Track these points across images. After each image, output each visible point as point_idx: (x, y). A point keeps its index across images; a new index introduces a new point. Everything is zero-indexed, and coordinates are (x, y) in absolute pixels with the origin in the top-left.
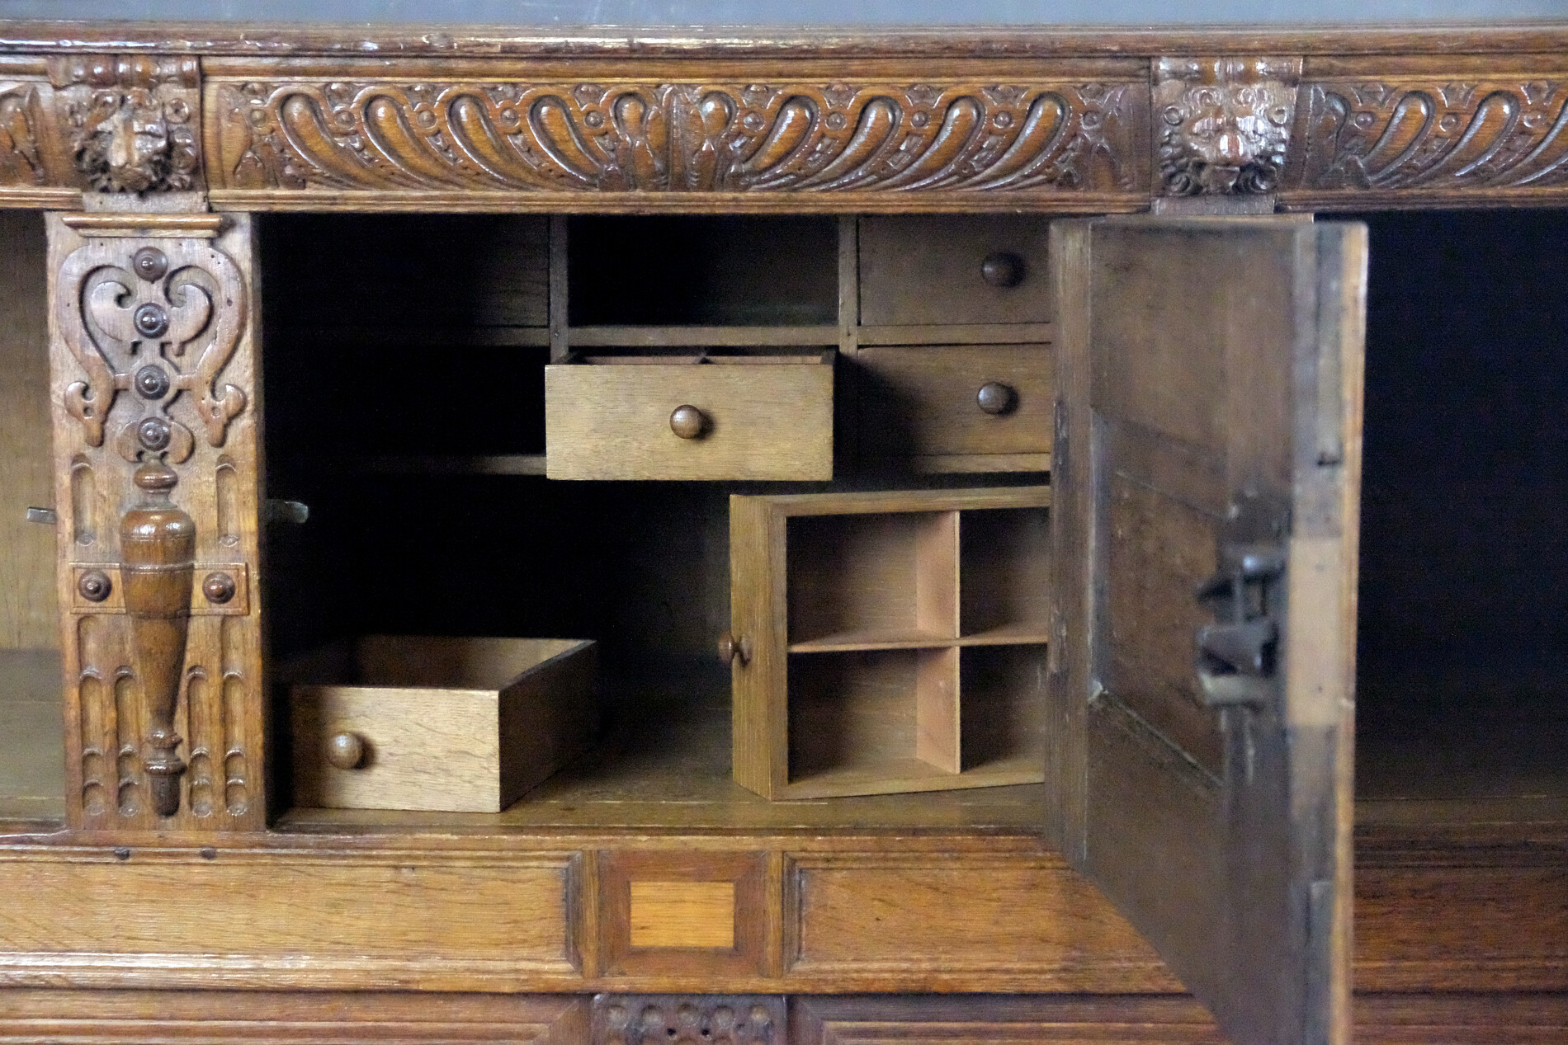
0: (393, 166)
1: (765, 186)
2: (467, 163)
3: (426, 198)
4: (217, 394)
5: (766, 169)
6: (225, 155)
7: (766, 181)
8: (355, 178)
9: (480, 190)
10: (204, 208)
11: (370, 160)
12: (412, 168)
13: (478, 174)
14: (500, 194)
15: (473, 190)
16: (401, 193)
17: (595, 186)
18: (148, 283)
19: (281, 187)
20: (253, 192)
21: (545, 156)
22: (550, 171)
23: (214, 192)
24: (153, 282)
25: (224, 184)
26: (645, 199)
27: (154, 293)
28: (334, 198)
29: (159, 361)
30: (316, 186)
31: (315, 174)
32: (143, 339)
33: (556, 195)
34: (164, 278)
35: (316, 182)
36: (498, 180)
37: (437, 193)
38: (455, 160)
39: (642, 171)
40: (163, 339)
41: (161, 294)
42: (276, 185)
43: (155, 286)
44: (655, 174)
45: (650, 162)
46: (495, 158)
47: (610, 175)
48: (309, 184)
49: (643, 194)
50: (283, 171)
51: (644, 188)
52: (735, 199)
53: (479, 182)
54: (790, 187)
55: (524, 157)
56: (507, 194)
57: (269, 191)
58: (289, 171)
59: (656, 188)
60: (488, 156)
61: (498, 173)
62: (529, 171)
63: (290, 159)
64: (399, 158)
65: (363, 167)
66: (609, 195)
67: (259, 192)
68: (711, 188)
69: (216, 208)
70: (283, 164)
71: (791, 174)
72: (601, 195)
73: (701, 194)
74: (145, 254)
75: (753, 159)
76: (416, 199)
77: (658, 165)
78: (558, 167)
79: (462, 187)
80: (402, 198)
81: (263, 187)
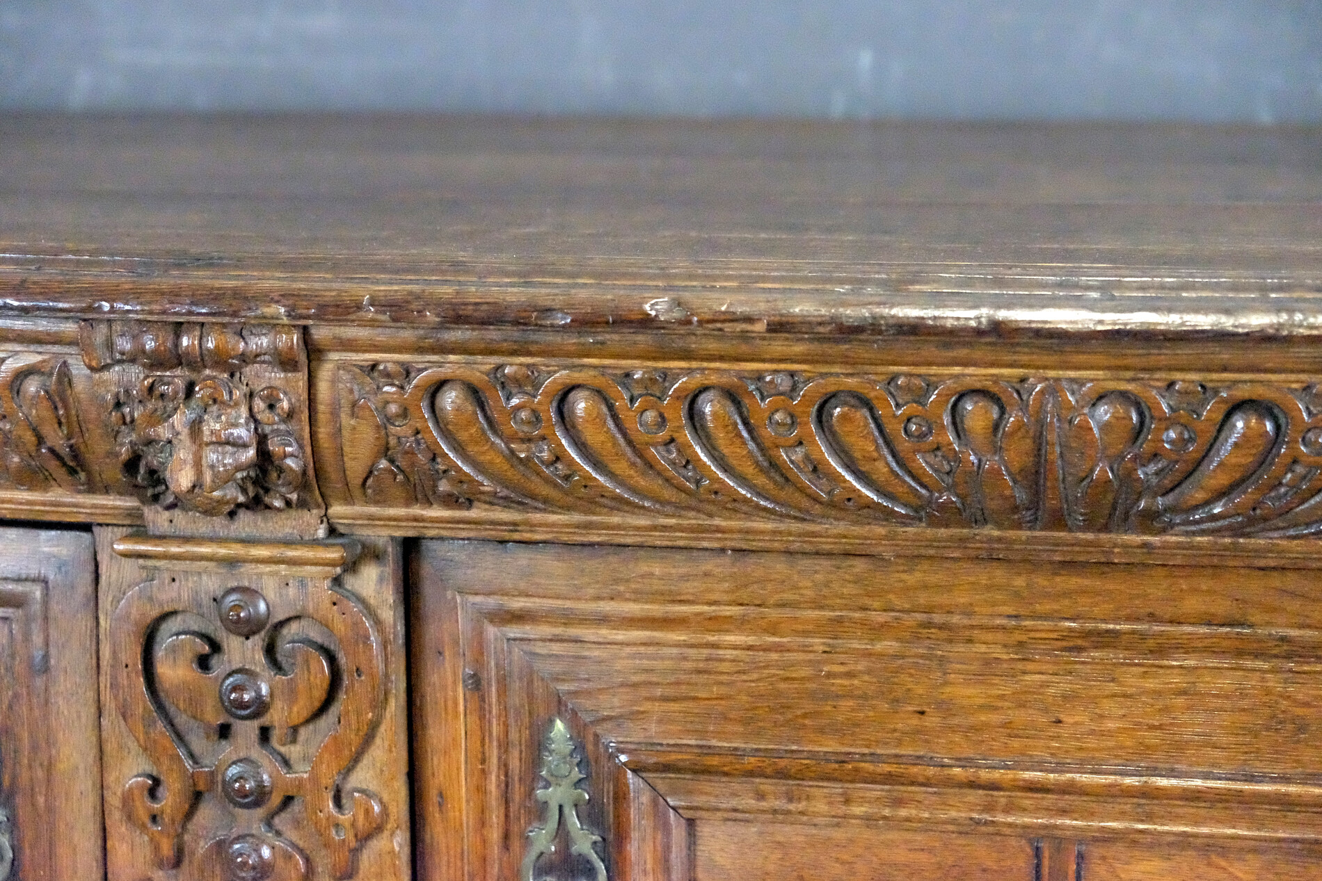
0: (603, 487)
1: (1193, 528)
2: (716, 486)
3: (654, 528)
4: (344, 801)
5: (1196, 508)
6: (349, 464)
7: (1196, 522)
8: (546, 501)
9: (740, 519)
10: (321, 532)
11: (567, 478)
12: (634, 490)
13: (735, 500)
14: (770, 526)
15: (726, 519)
16: (616, 519)
17: (920, 520)
18: (242, 639)
19: (435, 506)
20: (392, 512)
21: (837, 478)
22: (849, 500)
23: (337, 509)
24: (247, 638)
25: (348, 499)
26: (1000, 540)
27: (249, 654)
28: (515, 524)
29: (256, 753)
30: (487, 506)
31: (483, 493)
32: (232, 720)
33: (857, 530)
34: (263, 633)
35: (486, 502)
36: (765, 509)
37: (673, 521)
38: (698, 482)
39: (993, 505)
40: (265, 720)
41: (260, 657)
42: (429, 503)
43: (249, 643)
44: (1015, 509)
45: (1007, 493)
46: (761, 480)
47: (943, 507)
48: (476, 503)
49: (996, 533)
50: (435, 486)
51: (999, 526)
52: (1145, 545)
53: (735, 510)
54: (1237, 531)
55: (805, 479)
56: (782, 527)
57: (417, 510)
58: (443, 486)
59: (1018, 526)
60: (749, 477)
61: (767, 499)
62: (816, 499)
63: (445, 472)
64: (611, 475)
65: (556, 485)
66: (943, 532)
67: (401, 511)
68: (1106, 528)
69: (342, 529)
70: (436, 476)
71: (1239, 515)
72: (930, 532)
73: (1090, 536)
74: (233, 598)
75: (1177, 491)
76: (638, 528)
77: (1021, 496)
78: (860, 495)
79: (711, 516)
80: (618, 527)
81: (407, 505)
